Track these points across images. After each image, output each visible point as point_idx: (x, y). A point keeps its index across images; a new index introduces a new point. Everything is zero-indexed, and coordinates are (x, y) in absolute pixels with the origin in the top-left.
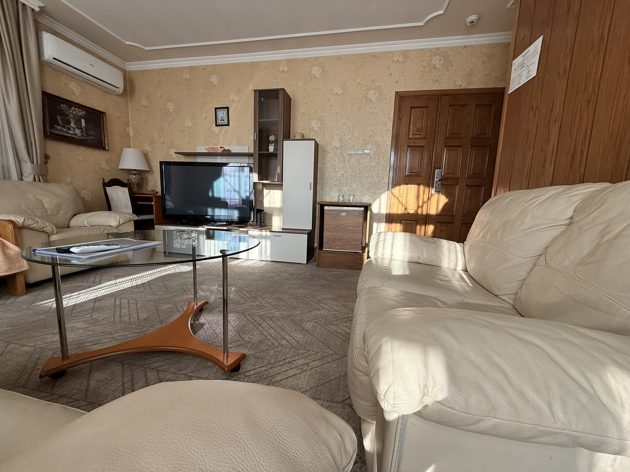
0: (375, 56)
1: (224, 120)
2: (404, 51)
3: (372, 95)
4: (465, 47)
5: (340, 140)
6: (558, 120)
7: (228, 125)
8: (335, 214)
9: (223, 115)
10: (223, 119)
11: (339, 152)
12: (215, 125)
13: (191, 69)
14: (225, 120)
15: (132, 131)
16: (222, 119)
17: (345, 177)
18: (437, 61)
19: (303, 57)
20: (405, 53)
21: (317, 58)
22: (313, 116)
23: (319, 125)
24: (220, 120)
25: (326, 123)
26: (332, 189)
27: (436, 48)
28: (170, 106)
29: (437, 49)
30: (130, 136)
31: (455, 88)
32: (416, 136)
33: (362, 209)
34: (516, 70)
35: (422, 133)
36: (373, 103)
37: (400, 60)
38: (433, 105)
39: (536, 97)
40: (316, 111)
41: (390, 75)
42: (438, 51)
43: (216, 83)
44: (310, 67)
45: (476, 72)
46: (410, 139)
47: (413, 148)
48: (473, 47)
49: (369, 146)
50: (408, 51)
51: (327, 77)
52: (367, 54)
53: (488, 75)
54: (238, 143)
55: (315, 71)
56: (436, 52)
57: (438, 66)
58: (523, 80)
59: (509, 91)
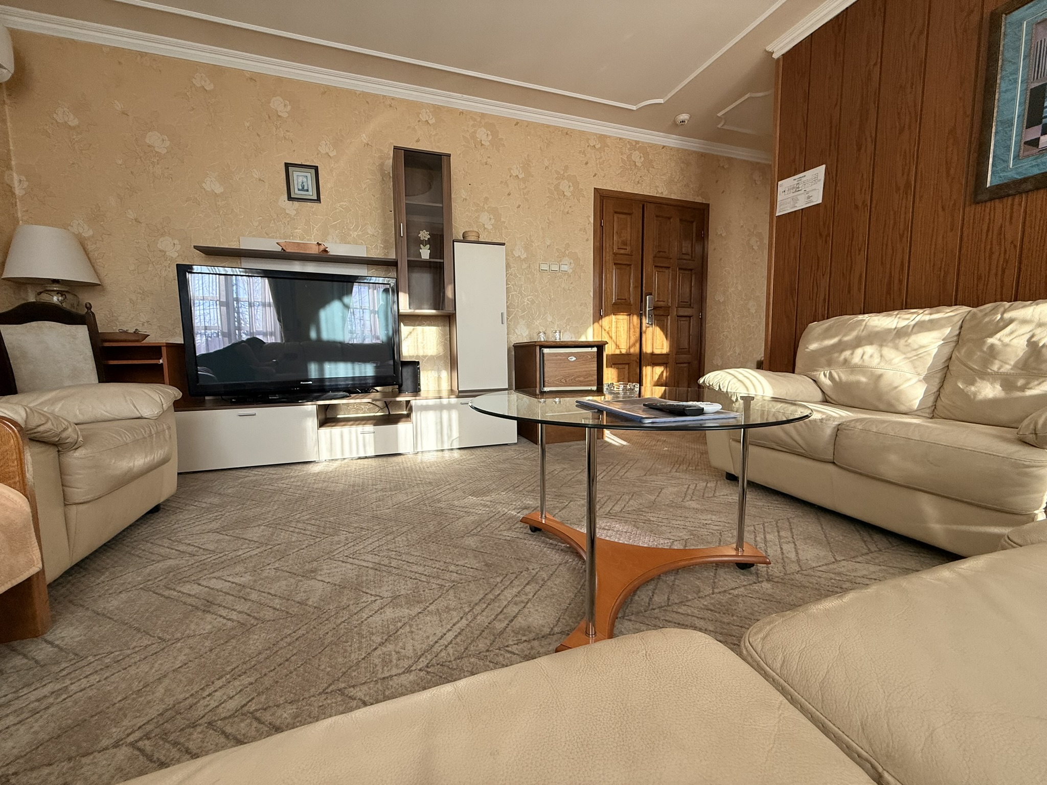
0: (567, 133)
1: (307, 190)
2: (600, 135)
3: (565, 186)
4: (664, 147)
5: (526, 248)
6: (863, 249)
7: (318, 200)
8: (561, 360)
9: (305, 180)
10: (306, 188)
11: (525, 266)
12: (286, 196)
13: (216, 72)
14: (310, 189)
15: (20, 181)
16: (303, 187)
17: (535, 304)
18: (636, 157)
19: (460, 107)
20: (602, 138)
21: (483, 115)
22: (481, 205)
23: (493, 221)
24: (299, 190)
25: (503, 220)
26: (518, 323)
27: (636, 141)
28: (155, 139)
29: (637, 142)
30: (14, 194)
31: (658, 195)
32: (622, 251)
33: (595, 349)
34: (786, 192)
35: (628, 248)
36: (568, 199)
37: (597, 147)
38: (637, 212)
39: (824, 224)
40: (486, 199)
41: (587, 163)
42: (638, 146)
43: (285, 115)
44: (473, 126)
45: (676, 180)
46: (615, 254)
47: (619, 266)
48: (671, 149)
49: (566, 260)
50: (605, 136)
51: (501, 148)
52: (556, 128)
53: (687, 186)
54: (344, 240)
55: (482, 134)
56: (635, 145)
57: (639, 164)
58: (801, 205)
59: (778, 213)
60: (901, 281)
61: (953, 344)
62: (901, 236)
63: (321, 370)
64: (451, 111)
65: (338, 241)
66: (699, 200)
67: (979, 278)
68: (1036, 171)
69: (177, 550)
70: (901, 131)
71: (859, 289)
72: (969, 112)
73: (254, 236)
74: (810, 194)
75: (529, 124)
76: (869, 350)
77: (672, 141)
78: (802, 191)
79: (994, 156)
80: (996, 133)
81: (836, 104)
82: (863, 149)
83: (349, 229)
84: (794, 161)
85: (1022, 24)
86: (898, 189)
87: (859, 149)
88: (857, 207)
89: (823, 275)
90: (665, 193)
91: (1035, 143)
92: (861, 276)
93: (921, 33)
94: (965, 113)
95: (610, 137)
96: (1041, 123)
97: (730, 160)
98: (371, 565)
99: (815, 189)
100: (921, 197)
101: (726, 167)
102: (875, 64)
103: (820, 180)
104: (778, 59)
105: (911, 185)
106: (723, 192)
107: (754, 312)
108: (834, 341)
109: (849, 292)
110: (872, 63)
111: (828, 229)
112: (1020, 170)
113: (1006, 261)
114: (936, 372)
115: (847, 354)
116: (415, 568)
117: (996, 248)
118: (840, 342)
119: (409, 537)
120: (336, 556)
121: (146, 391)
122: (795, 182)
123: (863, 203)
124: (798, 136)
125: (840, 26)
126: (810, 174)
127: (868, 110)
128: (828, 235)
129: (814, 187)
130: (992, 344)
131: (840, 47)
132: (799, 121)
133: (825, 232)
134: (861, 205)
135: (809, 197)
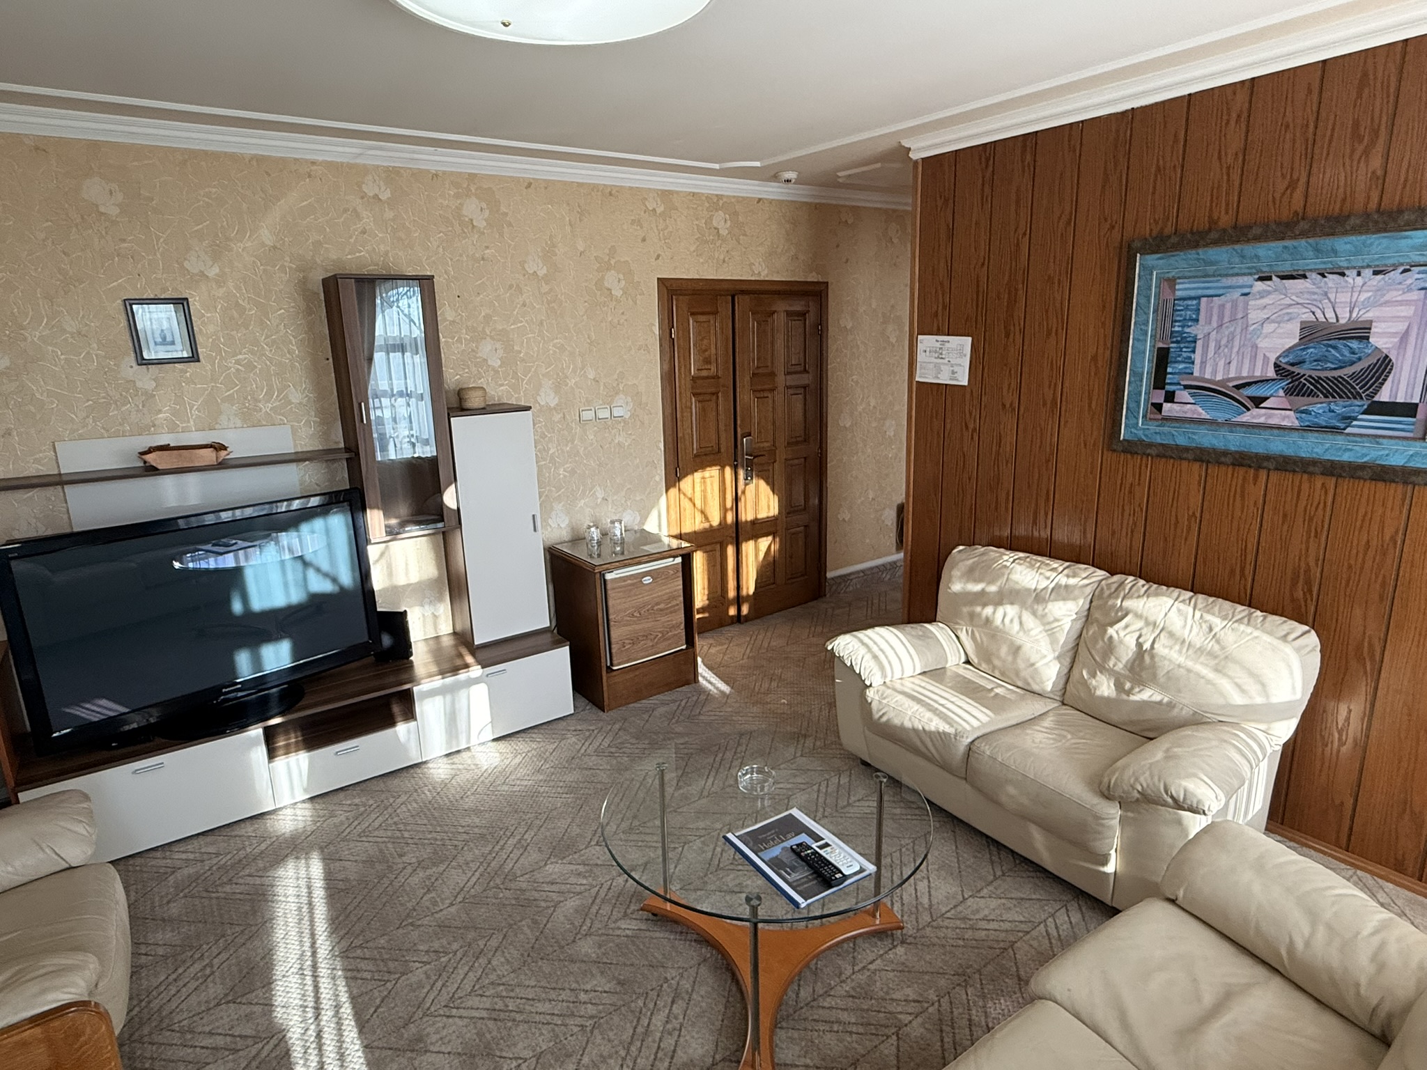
0: (610, 193)
1: (173, 343)
2: (663, 192)
3: (612, 280)
4: (760, 200)
5: (557, 388)
6: (1010, 462)
7: (194, 358)
8: (631, 585)
9: (165, 324)
10: (169, 339)
11: (557, 417)
12: (131, 358)
14: (177, 341)
16: (164, 338)
17: (576, 475)
18: (720, 220)
19: (433, 168)
20: (665, 195)
21: (472, 177)
22: (480, 329)
23: (501, 353)
24: (156, 344)
25: (516, 348)
26: (552, 509)
27: (717, 195)
29: (719, 197)
31: (753, 278)
32: (704, 373)
33: (679, 560)
34: (927, 353)
35: (713, 368)
36: (618, 301)
37: (659, 211)
38: (725, 309)
39: (971, 413)
40: (488, 318)
41: (644, 240)
42: (721, 202)
43: (113, 211)
44: (457, 196)
45: (779, 250)
46: (694, 379)
47: (701, 398)
48: (771, 201)
49: (620, 399)
50: (671, 192)
51: (506, 229)
52: (594, 187)
53: (795, 258)
54: (250, 419)
55: (472, 208)
56: (716, 202)
57: (724, 232)
58: (944, 379)
59: (917, 379)
61: (1084, 619)
62: (1047, 461)
63: (257, 662)
64: (418, 175)
65: (239, 424)
66: (812, 277)
67: (1113, 533)
68: (1158, 440)
69: (202, 1048)
70: (1049, 334)
71: (1007, 509)
72: (1109, 345)
73: (81, 437)
74: (956, 369)
75: (548, 184)
76: (1011, 610)
77: (772, 191)
78: (946, 361)
79: (1127, 408)
80: (1129, 382)
81: (983, 264)
82: (1012, 335)
83: (257, 400)
84: (936, 314)
85: (1151, 274)
86: (1045, 404)
87: (1007, 336)
88: (1004, 406)
89: (969, 479)
90: (763, 274)
91: (1158, 407)
92: (1008, 494)
93: (1069, 223)
94: (1105, 344)
95: (677, 192)
96: (1163, 388)
97: (855, 210)
98: (484, 1014)
99: (960, 365)
100: (1066, 422)
101: (850, 222)
102: (1025, 234)
103: (966, 354)
104: (916, 162)
105: (1056, 404)
106: (847, 260)
107: (892, 434)
108: (978, 587)
109: (996, 509)
110: (1021, 232)
111: (975, 421)
112: (1147, 432)
113: (1135, 523)
114: (1068, 651)
115: (988, 611)
116: (541, 1007)
117: (1127, 506)
118: (983, 592)
119: (508, 956)
120: (432, 1009)
121: (62, 823)
122: (938, 345)
123: (1011, 405)
124: (941, 284)
125: (988, 160)
126: (955, 341)
127: (1016, 290)
128: (974, 430)
129: (959, 361)
130: (1111, 637)
131: (987, 190)
132: (942, 264)
133: (971, 426)
134: (1008, 406)
135: (953, 372)
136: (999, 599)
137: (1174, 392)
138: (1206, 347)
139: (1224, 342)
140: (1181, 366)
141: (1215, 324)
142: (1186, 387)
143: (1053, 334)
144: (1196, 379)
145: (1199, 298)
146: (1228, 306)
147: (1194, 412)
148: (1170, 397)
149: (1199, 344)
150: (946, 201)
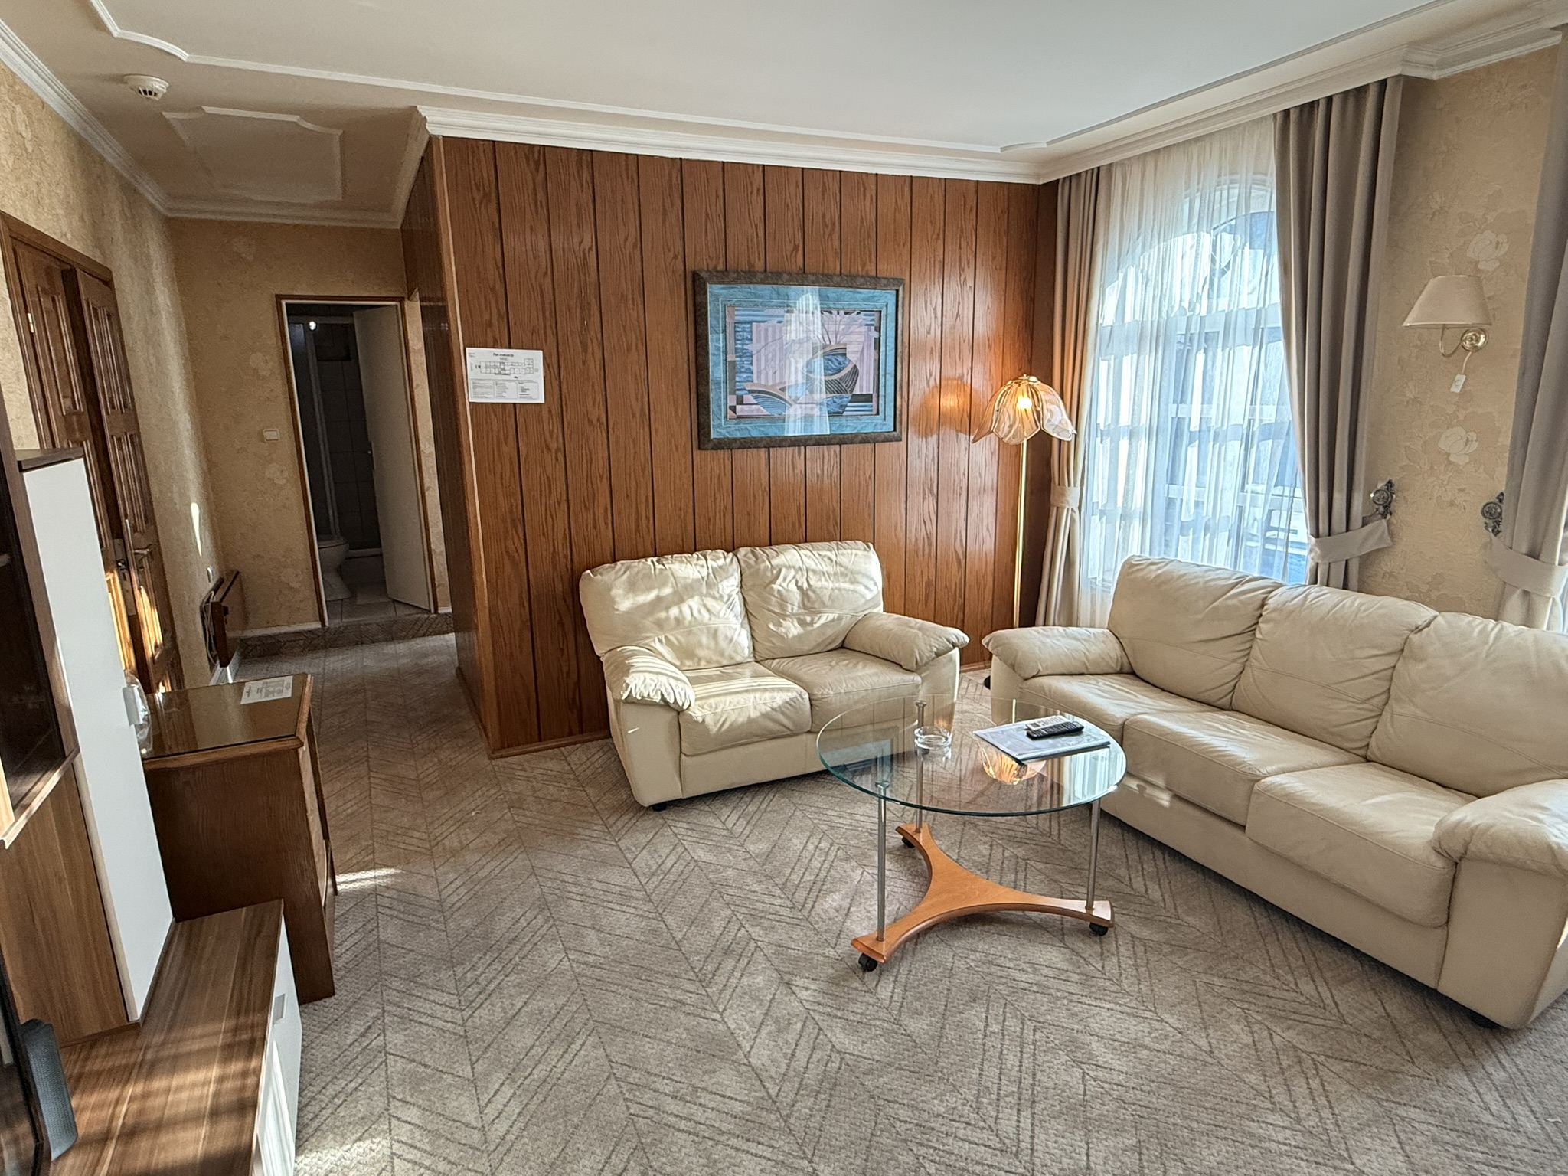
34: (483, 369)
39: (551, 432)
42: (16, 87)
58: (512, 397)
59: (472, 398)
60: (648, 518)
68: (738, 435)
70: (629, 350)
71: (606, 524)
74: (526, 385)
78: (512, 377)
80: (712, 390)
81: (546, 273)
82: (590, 350)
85: (719, 300)
87: (585, 350)
88: (590, 422)
89: (559, 503)
91: (733, 409)
92: (606, 508)
99: (531, 381)
102: (590, 249)
103: (537, 370)
104: (436, 138)
105: (645, 414)
109: (595, 527)
112: (729, 430)
113: (725, 507)
117: (717, 495)
122: (497, 359)
123: (598, 420)
124: (493, 289)
125: (537, 163)
126: (520, 355)
127: (589, 304)
128: (558, 449)
129: (530, 377)
130: (779, 591)
131: (541, 196)
132: (491, 265)
133: (553, 446)
134: (595, 421)
135: (523, 390)
136: (679, 598)
137: (742, 397)
138: (759, 360)
139: (770, 356)
140: (745, 375)
141: (763, 343)
142: (750, 392)
143: (634, 347)
144: (757, 385)
145: (751, 322)
146: (770, 329)
147: (758, 410)
148: (740, 401)
149: (755, 357)
150: (486, 195)
